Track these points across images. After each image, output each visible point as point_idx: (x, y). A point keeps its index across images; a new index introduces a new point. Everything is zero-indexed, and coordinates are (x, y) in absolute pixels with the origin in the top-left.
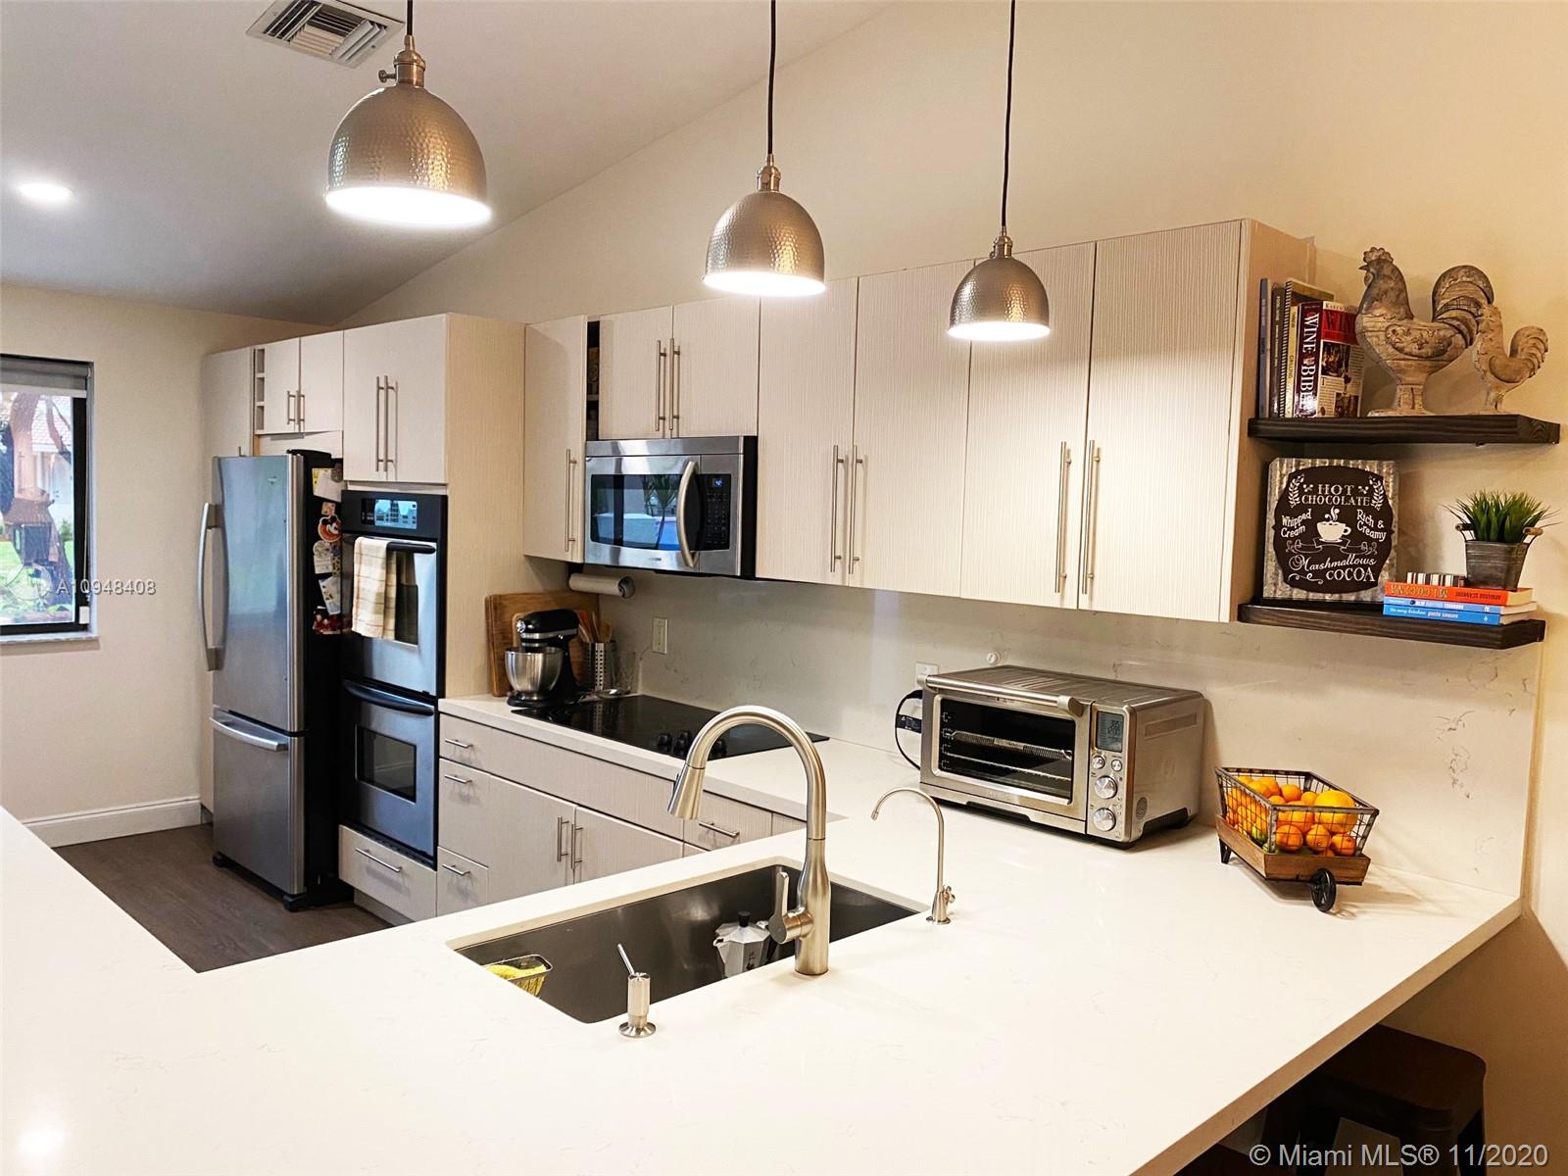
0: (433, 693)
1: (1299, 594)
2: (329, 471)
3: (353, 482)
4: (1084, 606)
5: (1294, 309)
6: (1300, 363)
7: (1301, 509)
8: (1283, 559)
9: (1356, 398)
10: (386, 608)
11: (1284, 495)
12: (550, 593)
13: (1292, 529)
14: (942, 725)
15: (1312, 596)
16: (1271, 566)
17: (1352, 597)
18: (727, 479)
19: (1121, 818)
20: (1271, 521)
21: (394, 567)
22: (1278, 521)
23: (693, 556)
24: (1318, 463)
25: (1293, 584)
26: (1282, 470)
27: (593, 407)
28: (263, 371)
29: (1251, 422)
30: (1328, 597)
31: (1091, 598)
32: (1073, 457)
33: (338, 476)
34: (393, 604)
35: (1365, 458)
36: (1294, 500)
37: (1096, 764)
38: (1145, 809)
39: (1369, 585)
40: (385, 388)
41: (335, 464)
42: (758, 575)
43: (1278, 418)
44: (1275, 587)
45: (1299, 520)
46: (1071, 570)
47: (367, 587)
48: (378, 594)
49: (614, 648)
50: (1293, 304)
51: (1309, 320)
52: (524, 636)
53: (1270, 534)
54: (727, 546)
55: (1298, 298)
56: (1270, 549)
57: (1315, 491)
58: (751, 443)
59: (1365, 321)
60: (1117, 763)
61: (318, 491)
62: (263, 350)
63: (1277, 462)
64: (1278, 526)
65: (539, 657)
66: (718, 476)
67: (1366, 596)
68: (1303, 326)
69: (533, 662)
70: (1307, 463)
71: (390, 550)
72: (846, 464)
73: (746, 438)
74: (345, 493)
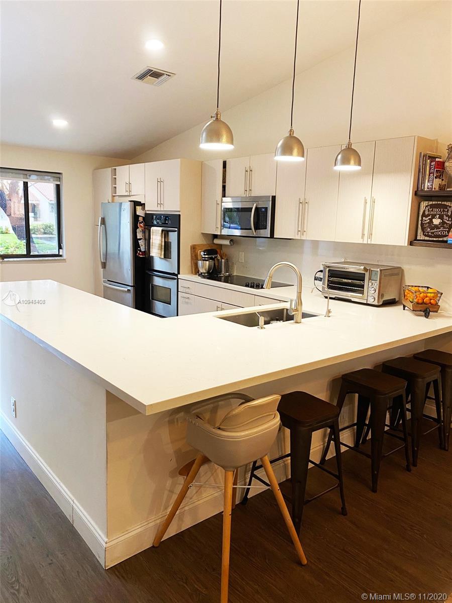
0: (176, 273)
1: (427, 238)
2: (141, 207)
3: (148, 211)
4: (369, 243)
5: (429, 161)
6: (429, 175)
7: (428, 215)
8: (423, 229)
9: (445, 185)
10: (161, 248)
11: (424, 211)
12: (208, 244)
13: (426, 221)
14: (329, 276)
15: (430, 239)
16: (420, 230)
17: (441, 239)
18: (266, 208)
19: (377, 299)
20: (420, 219)
21: (163, 236)
22: (422, 218)
23: (255, 231)
24: (434, 203)
25: (425, 236)
26: (424, 205)
27: (224, 187)
28: (116, 175)
29: (416, 192)
30: (435, 239)
31: (371, 240)
32: (367, 201)
33: (144, 209)
34: (163, 247)
35: (447, 201)
36: (427, 213)
37: (370, 284)
38: (383, 296)
39: (446, 236)
40: (160, 181)
41: (143, 205)
42: (275, 237)
43: (422, 190)
44: (421, 236)
45: (428, 218)
46: (366, 233)
47: (155, 242)
48: (159, 244)
49: (227, 261)
50: (428, 159)
51: (432, 164)
52: (203, 256)
53: (420, 222)
54: (266, 229)
55: (430, 157)
56: (420, 226)
57: (432, 211)
58: (274, 198)
59: (447, 164)
60: (376, 285)
61: (138, 213)
62: (115, 169)
63: (422, 203)
64: (422, 220)
65: (208, 262)
66: (263, 208)
67: (445, 239)
68: (431, 165)
69: (206, 264)
70: (431, 203)
71: (162, 231)
72: (303, 203)
73: (272, 196)
74: (146, 214)
